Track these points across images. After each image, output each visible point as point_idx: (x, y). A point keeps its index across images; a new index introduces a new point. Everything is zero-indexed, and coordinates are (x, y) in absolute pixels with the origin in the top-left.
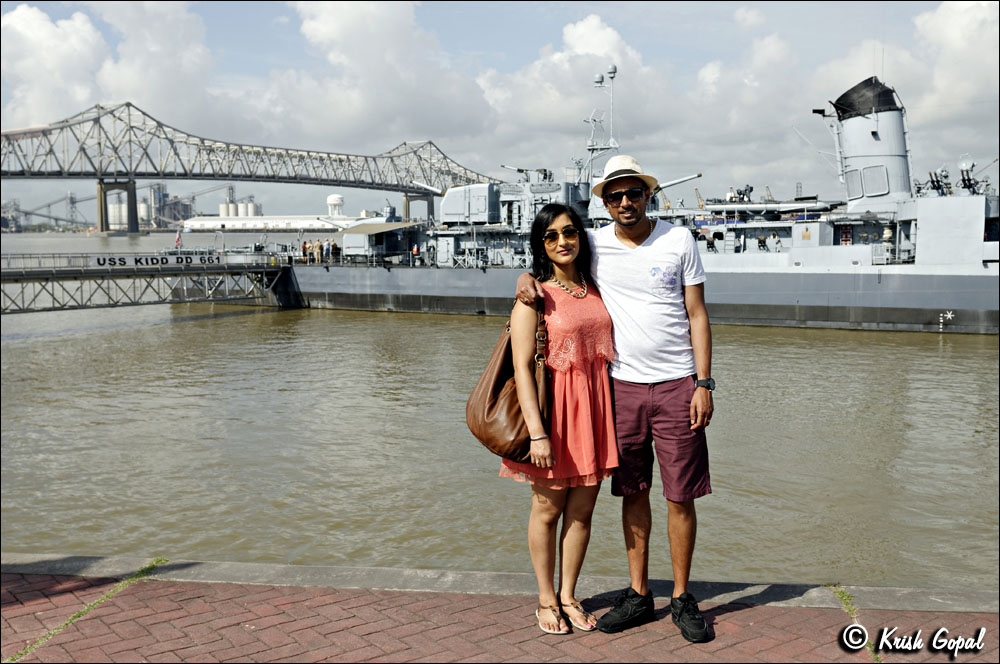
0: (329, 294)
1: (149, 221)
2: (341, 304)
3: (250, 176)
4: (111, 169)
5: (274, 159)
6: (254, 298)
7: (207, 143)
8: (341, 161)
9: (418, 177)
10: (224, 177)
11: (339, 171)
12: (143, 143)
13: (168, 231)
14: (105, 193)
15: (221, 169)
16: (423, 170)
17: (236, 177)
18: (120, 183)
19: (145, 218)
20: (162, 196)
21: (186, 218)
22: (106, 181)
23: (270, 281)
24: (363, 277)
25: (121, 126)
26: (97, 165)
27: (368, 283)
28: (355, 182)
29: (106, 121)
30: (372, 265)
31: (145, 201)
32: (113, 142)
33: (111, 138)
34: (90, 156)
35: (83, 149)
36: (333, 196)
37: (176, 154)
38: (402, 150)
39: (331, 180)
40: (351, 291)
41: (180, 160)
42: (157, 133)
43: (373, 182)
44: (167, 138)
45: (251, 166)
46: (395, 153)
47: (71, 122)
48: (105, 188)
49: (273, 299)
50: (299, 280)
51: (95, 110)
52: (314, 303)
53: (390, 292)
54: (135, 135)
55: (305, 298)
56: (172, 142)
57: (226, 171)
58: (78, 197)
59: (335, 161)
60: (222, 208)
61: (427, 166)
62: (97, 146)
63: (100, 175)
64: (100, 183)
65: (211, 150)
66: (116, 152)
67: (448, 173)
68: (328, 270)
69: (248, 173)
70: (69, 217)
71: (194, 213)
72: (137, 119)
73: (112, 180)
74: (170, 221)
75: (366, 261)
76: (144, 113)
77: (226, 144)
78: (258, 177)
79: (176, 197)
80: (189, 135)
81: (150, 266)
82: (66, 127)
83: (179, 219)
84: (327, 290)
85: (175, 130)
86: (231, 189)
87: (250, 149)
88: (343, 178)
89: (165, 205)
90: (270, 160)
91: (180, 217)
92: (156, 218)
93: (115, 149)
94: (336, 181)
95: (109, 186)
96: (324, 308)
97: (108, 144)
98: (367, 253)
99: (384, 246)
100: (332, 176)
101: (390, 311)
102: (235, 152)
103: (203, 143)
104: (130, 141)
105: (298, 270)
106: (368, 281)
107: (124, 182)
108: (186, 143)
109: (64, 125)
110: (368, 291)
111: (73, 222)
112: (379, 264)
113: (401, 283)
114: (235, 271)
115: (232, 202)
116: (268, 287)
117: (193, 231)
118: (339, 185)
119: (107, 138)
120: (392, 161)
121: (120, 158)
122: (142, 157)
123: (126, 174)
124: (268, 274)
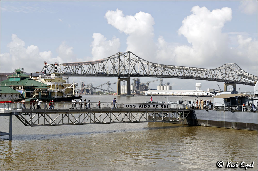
0: (208, 121)
1: (133, 91)
2: (213, 125)
3: (169, 76)
4: (122, 73)
5: (177, 70)
6: (179, 121)
7: (154, 64)
8: (201, 71)
9: (230, 77)
10: (160, 76)
11: (201, 74)
12: (133, 64)
13: (140, 95)
14: (120, 81)
15: (159, 74)
16: (232, 74)
17: (164, 76)
18: (125, 78)
19: (132, 90)
20: (138, 82)
21: (146, 90)
22: (120, 77)
23: (186, 115)
24: (222, 115)
25: (126, 59)
26: (118, 72)
27: (224, 117)
28: (206, 78)
29: (122, 58)
30: (226, 110)
31: (132, 84)
32: (124, 64)
33: (123, 63)
34: (116, 69)
35: (114, 67)
36: (198, 83)
37: (144, 68)
38: (224, 67)
39: (197, 78)
40: (217, 120)
41: (145, 70)
42: (138, 61)
43: (213, 78)
44: (141, 63)
45: (169, 72)
46: (221, 68)
47: (111, 58)
48: (120, 80)
49: (186, 122)
50: (197, 115)
51: (119, 54)
52: (202, 124)
53: (233, 121)
54: (131, 62)
55: (198, 122)
56: (143, 64)
57: (160, 74)
58: (111, 83)
59: (200, 71)
60: (158, 87)
61: (233, 72)
62: (118, 66)
63: (119, 75)
64: (118, 78)
65: (156, 67)
66: (124, 68)
67: (242, 75)
68: (208, 112)
69: (168, 75)
70: (108, 90)
71: (148, 89)
72: (132, 56)
73: (123, 77)
74: (141, 91)
75: (223, 109)
76: (134, 55)
77: (161, 65)
78: (171, 76)
79: (143, 83)
80: (148, 62)
81: (144, 108)
82: (109, 59)
83: (143, 91)
84: (208, 119)
85: (144, 60)
86: (162, 80)
87: (169, 67)
88: (202, 77)
89: (139, 86)
90: (176, 70)
91: (144, 90)
92: (136, 90)
93: (124, 67)
94: (199, 78)
95: (121, 79)
96: (206, 126)
97: (122, 65)
98: (223, 105)
99: (230, 103)
100: (198, 76)
101: (233, 129)
102: (164, 68)
103: (153, 64)
104: (129, 64)
105: (196, 111)
106: (225, 116)
107: (127, 78)
108: (147, 65)
109: (108, 59)
110: (224, 120)
111: (109, 91)
112: (229, 110)
113: (238, 118)
114: (173, 111)
115: (162, 85)
116: (185, 117)
117: (148, 95)
118: (200, 79)
119: (122, 63)
120: (220, 70)
121: (125, 70)
122: (133, 69)
123: (127, 75)
124: (185, 112)
